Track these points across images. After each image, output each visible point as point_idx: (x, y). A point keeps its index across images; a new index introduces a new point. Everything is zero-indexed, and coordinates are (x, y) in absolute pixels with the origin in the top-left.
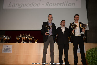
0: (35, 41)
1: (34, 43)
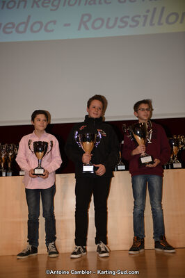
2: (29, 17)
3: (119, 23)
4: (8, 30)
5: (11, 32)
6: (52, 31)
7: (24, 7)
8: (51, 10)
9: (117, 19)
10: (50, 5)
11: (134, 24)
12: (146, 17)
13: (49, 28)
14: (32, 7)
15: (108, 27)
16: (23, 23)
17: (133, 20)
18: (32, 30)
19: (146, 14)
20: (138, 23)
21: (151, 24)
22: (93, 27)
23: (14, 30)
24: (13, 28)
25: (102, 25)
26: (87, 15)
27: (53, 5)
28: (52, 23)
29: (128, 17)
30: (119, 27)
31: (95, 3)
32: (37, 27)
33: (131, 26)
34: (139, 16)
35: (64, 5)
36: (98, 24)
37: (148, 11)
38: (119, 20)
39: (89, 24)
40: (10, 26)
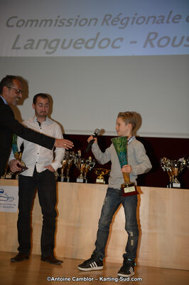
1: (94, 182)
3: (185, 42)
4: (78, 46)
5: (81, 48)
6: (119, 47)
7: (95, 24)
8: (120, 28)
9: (183, 37)
10: (119, 23)
13: (116, 45)
14: (103, 24)
15: (173, 45)
16: (92, 39)
18: (100, 47)
22: (159, 45)
23: (83, 46)
24: (82, 44)
25: (168, 43)
26: (153, 33)
27: (122, 23)
30: (185, 46)
31: (162, 22)
35: (132, 24)
36: (163, 42)
38: (185, 39)
39: (155, 42)
40: (80, 42)
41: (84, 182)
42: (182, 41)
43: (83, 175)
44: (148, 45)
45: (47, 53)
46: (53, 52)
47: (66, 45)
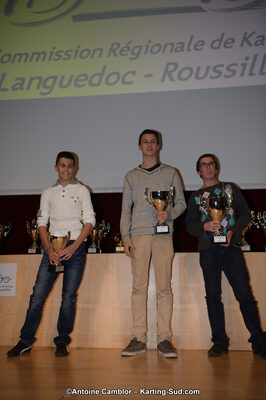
0: (116, 244)
1: (114, 251)
2: (105, 67)
3: (211, 73)
4: (79, 83)
5: (84, 85)
6: (131, 83)
7: (100, 56)
8: (131, 59)
9: (208, 68)
10: (129, 53)
11: (230, 73)
12: (244, 65)
13: (127, 80)
14: (109, 55)
15: (197, 78)
16: (98, 74)
17: (228, 69)
18: (107, 83)
19: (245, 62)
20: (234, 72)
21: (251, 74)
22: (180, 78)
23: (86, 82)
24: (85, 80)
25: (191, 75)
26: (172, 64)
27: (133, 53)
28: (131, 74)
29: (222, 66)
30: (211, 77)
31: (182, 50)
32: (113, 79)
33: (226, 76)
34: (236, 65)
35: (146, 53)
36: (185, 74)
37: (247, 59)
38: (211, 69)
39: (175, 75)
40: (83, 78)
41: (98, 252)
42: (207, 72)
43: (96, 244)
44: (167, 78)
45: (42, 94)
46: (49, 92)
47: (65, 83)
